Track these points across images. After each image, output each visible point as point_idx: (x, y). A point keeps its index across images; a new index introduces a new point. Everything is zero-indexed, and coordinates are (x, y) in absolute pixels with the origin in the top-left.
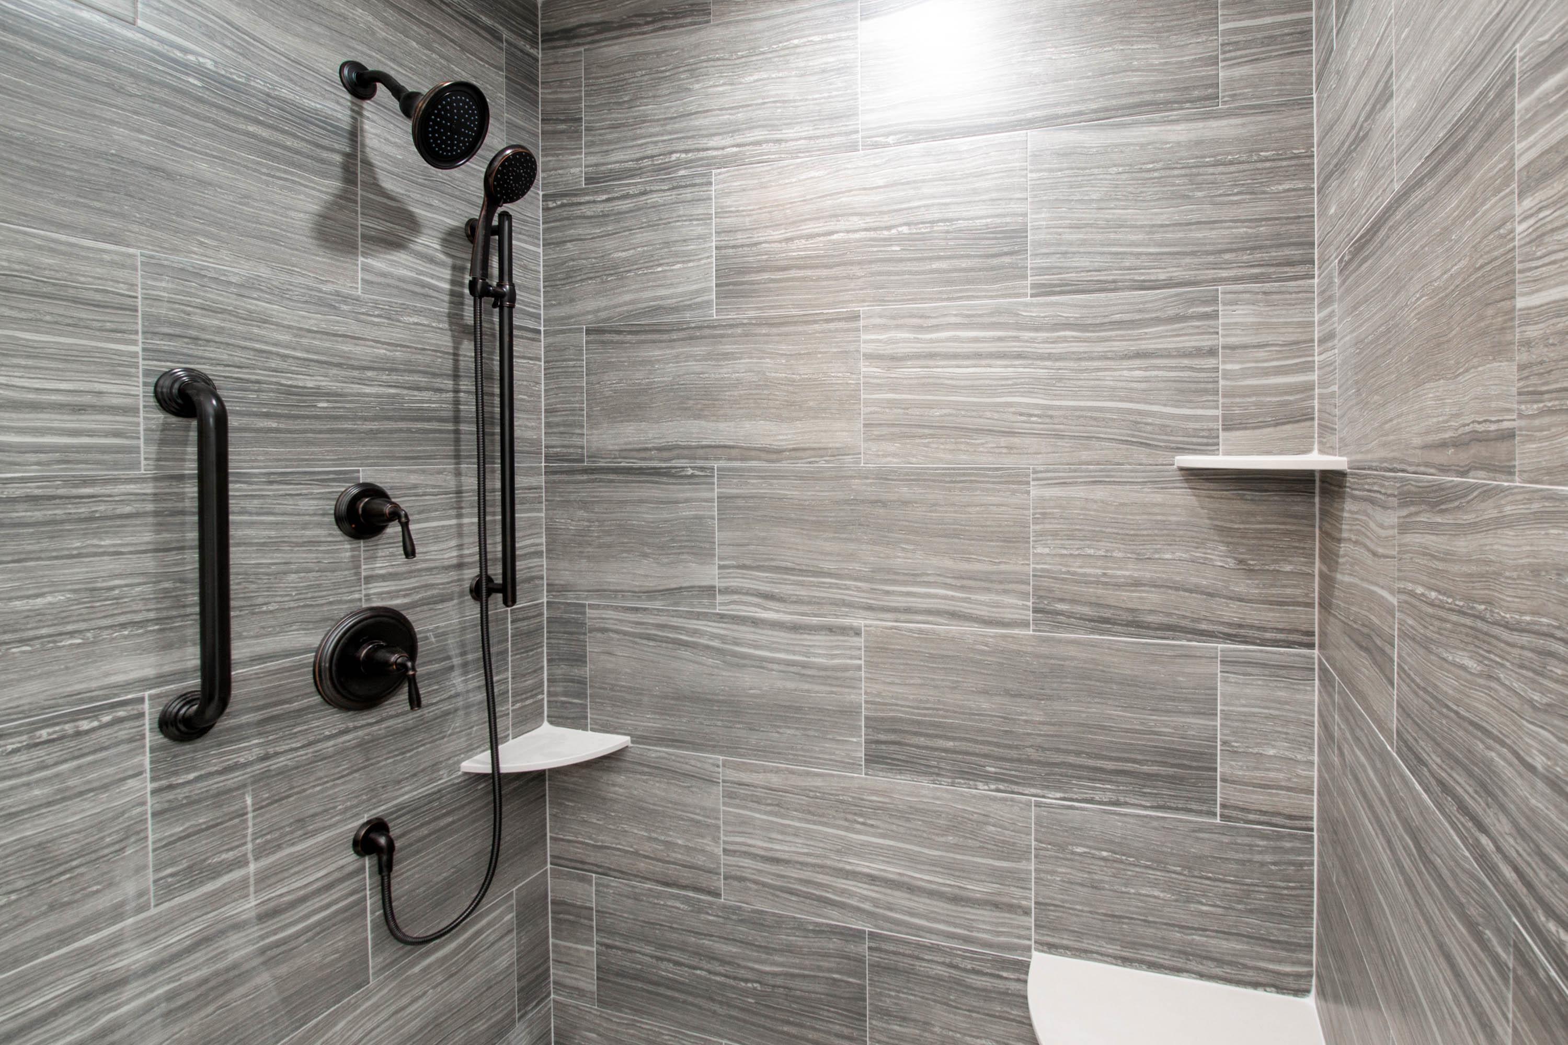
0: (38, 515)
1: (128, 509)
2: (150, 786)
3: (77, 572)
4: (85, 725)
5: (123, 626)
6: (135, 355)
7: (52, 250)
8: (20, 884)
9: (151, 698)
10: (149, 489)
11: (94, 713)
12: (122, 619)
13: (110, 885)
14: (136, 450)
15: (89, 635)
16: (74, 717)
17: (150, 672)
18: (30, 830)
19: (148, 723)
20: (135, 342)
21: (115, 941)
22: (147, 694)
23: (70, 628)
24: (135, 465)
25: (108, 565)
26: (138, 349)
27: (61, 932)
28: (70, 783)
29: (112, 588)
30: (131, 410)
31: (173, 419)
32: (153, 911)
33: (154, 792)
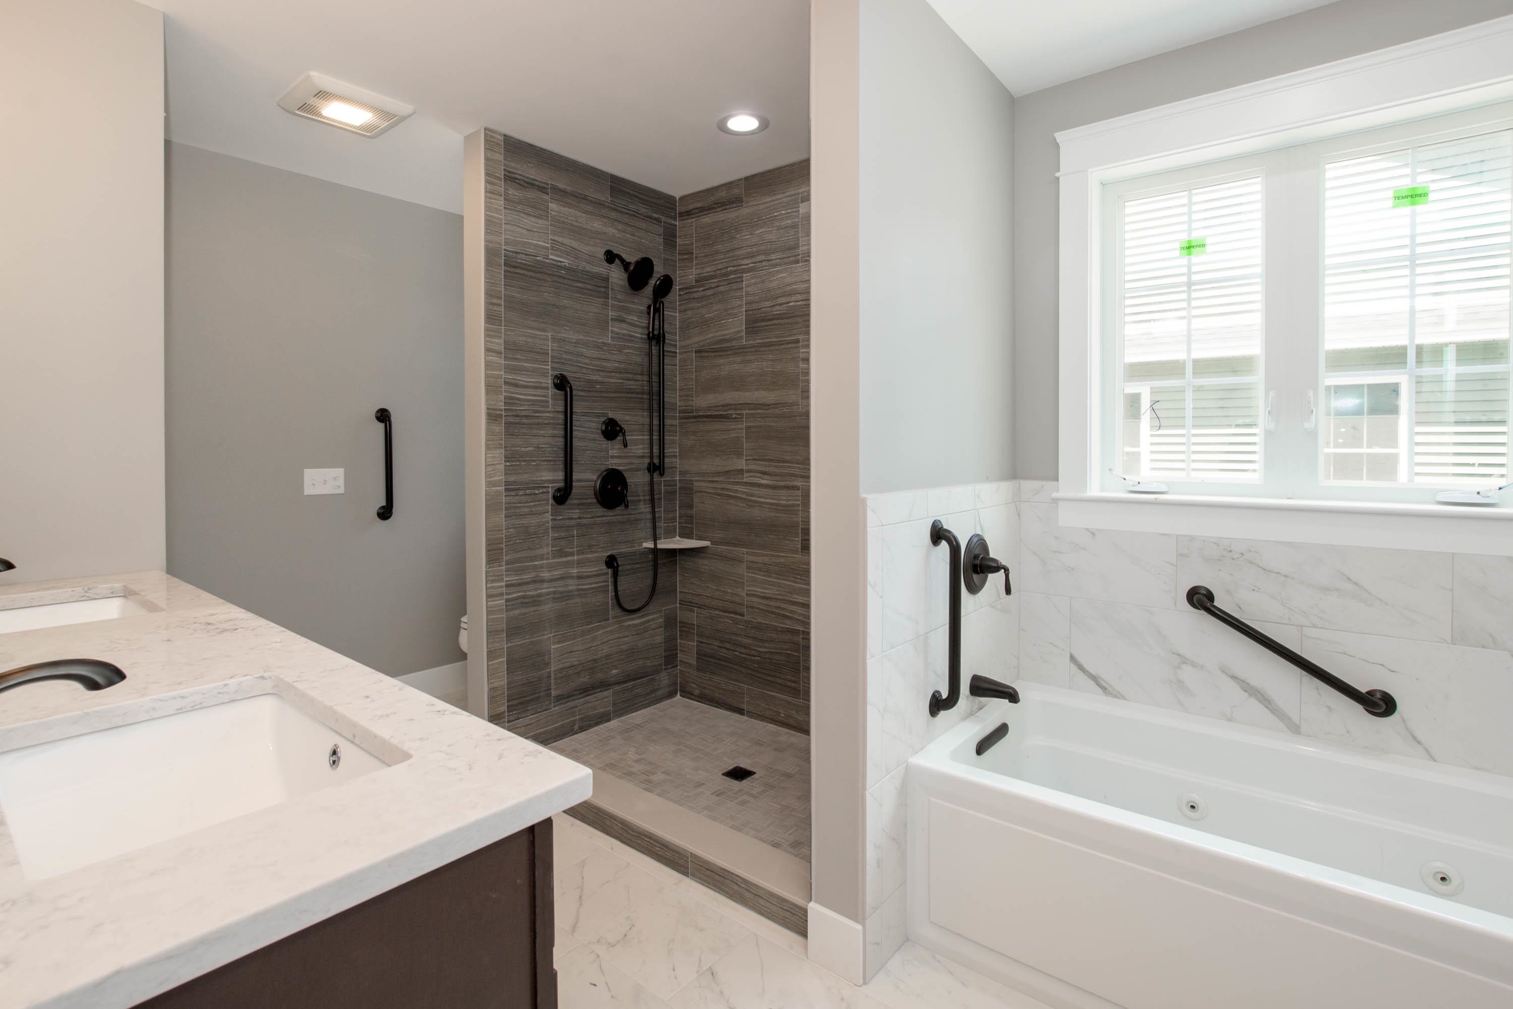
0: (527, 421)
1: (546, 422)
2: (551, 517)
3: (535, 441)
4: (537, 492)
5: (546, 461)
6: (548, 369)
7: (531, 337)
8: (522, 538)
9: (551, 487)
10: (551, 415)
11: (538, 488)
12: (545, 459)
13: (541, 547)
14: (548, 402)
15: (538, 462)
16: (534, 488)
17: (551, 478)
18: (525, 521)
19: (550, 496)
20: (548, 365)
21: (542, 566)
22: (550, 485)
23: (533, 459)
24: (548, 407)
25: (542, 440)
26: (549, 367)
27: (530, 557)
28: (534, 510)
29: (542, 448)
30: (547, 388)
31: (558, 391)
32: (551, 561)
33: (552, 520)
